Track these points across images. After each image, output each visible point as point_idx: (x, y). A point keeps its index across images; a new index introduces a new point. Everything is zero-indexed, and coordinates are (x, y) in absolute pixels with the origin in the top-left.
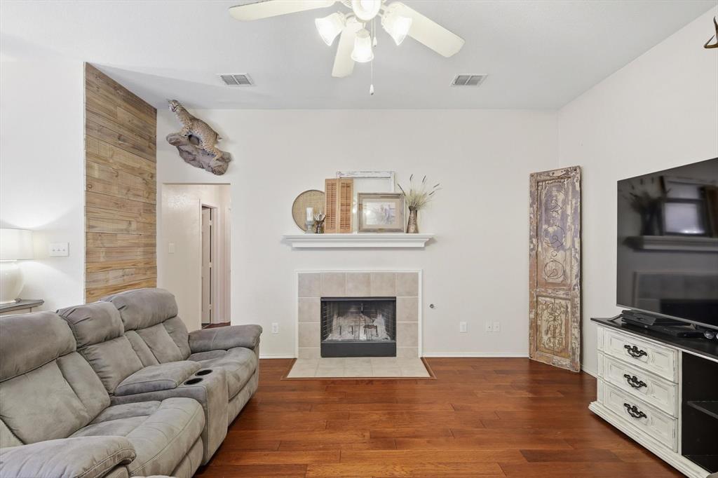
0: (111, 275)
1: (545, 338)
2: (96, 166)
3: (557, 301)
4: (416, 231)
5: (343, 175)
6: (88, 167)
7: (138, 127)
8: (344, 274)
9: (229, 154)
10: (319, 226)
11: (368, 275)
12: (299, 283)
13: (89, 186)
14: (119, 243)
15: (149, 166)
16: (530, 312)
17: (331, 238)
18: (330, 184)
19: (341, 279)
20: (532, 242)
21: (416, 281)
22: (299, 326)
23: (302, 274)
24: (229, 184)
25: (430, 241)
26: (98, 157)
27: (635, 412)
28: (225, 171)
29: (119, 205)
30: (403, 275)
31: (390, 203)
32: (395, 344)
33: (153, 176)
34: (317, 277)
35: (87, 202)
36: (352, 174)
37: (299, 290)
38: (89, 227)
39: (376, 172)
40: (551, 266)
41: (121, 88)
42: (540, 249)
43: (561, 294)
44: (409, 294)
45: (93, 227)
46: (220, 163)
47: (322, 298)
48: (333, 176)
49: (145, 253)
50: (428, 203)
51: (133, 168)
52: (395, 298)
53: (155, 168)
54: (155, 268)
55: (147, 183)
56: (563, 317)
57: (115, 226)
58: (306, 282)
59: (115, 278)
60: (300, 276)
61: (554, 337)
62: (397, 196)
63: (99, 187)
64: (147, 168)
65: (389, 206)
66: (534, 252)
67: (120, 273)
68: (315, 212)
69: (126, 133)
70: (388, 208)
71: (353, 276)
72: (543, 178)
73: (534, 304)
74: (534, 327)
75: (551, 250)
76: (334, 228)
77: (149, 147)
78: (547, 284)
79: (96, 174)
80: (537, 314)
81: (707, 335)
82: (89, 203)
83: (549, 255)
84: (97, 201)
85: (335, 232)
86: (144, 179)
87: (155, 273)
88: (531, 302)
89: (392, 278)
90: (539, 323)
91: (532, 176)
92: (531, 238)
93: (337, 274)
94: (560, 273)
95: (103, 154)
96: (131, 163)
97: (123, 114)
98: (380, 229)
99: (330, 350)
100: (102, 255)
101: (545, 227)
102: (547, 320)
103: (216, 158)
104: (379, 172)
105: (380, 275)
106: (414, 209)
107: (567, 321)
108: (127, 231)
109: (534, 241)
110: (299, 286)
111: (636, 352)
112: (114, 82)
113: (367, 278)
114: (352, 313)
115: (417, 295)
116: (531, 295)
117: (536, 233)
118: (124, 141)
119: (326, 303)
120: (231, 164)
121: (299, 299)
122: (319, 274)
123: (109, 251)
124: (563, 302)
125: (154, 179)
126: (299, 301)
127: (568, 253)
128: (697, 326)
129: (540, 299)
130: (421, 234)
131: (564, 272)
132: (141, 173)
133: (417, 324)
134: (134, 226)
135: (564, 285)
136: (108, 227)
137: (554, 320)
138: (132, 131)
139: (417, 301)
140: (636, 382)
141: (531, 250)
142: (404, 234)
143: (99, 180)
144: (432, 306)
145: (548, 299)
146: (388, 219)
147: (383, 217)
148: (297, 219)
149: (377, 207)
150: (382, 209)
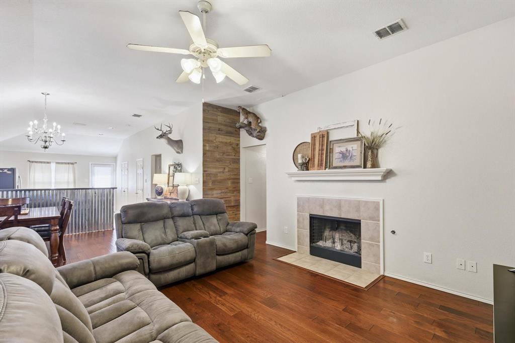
0: (215, 192)
2: (207, 145)
5: (321, 129)
6: (204, 146)
7: (229, 122)
8: (323, 199)
9: (266, 128)
10: (305, 166)
11: (340, 201)
12: (298, 203)
13: (204, 154)
14: (219, 178)
15: (235, 140)
17: (314, 173)
18: (314, 137)
19: (322, 202)
21: (377, 209)
22: (298, 231)
23: (299, 197)
24: (265, 144)
25: (389, 174)
26: (208, 141)
28: (264, 138)
29: (219, 160)
30: (366, 202)
31: (352, 146)
32: (360, 258)
33: (238, 145)
34: (308, 200)
35: (203, 161)
36: (327, 127)
37: (298, 208)
38: (204, 171)
39: (343, 123)
41: (220, 107)
44: (371, 218)
45: (206, 171)
46: (259, 134)
47: (311, 215)
48: (316, 131)
49: (233, 183)
50: (388, 142)
51: (226, 143)
52: (360, 220)
53: (239, 141)
54: (240, 190)
55: (234, 149)
57: (217, 170)
58: (302, 203)
59: (217, 194)
60: (298, 199)
63: (209, 154)
64: (234, 141)
65: (352, 148)
67: (219, 191)
68: (303, 157)
69: (222, 127)
70: (351, 149)
71: (330, 201)
76: (315, 167)
77: (236, 131)
79: (207, 148)
82: (204, 161)
84: (208, 160)
85: (314, 170)
86: (233, 147)
87: (239, 193)
89: (358, 205)
93: (319, 199)
95: (211, 139)
96: (225, 140)
97: (221, 118)
98: (344, 166)
99: (316, 251)
100: (210, 183)
103: (258, 131)
104: (345, 123)
105: (349, 202)
106: (370, 148)
108: (223, 172)
110: (298, 205)
112: (216, 106)
113: (339, 204)
114: (342, 229)
115: (379, 221)
118: (221, 131)
119: (313, 219)
120: (267, 133)
121: (298, 214)
122: (309, 198)
123: (214, 182)
125: (238, 146)
132: (231, 144)
133: (379, 245)
134: (227, 170)
136: (214, 171)
138: (226, 125)
139: (379, 226)
142: (361, 169)
143: (208, 151)
144: (393, 232)
146: (351, 158)
147: (347, 157)
148: (295, 161)
149: (343, 149)
150: (347, 150)
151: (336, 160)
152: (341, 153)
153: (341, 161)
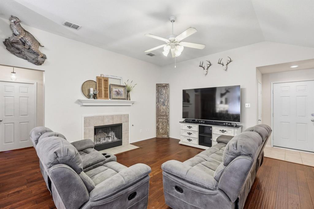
1: (161, 130)
3: (164, 120)
4: (130, 100)
5: (104, 76)
8: (104, 116)
10: (95, 96)
11: (113, 115)
12: (84, 121)
16: (157, 124)
17: (99, 101)
18: (99, 79)
20: (157, 104)
21: (128, 117)
23: (85, 117)
27: (190, 140)
30: (124, 115)
31: (121, 89)
32: (122, 141)
34: (92, 118)
36: (108, 76)
37: (84, 124)
39: (116, 77)
40: (162, 110)
42: (159, 106)
43: (165, 118)
44: (126, 122)
47: (94, 127)
48: (100, 76)
50: (132, 90)
52: (122, 124)
56: (165, 124)
58: (87, 120)
60: (85, 118)
61: (163, 130)
62: (124, 87)
66: (158, 106)
70: (121, 91)
72: (160, 85)
73: (157, 122)
74: (158, 128)
75: (162, 106)
76: (102, 97)
78: (161, 115)
80: (158, 124)
81: (200, 122)
83: (162, 107)
85: (102, 99)
88: (157, 121)
89: (120, 116)
90: (159, 127)
91: (157, 84)
92: (157, 102)
93: (101, 116)
94: (164, 112)
98: (118, 98)
101: (160, 99)
102: (161, 126)
103: (40, 56)
105: (117, 116)
106: (128, 91)
107: (166, 125)
109: (158, 103)
110: (84, 123)
111: (190, 127)
113: (112, 117)
115: (129, 122)
116: (157, 119)
117: (158, 101)
121: (84, 128)
124: (165, 120)
126: (84, 130)
127: (166, 107)
128: (197, 120)
129: (159, 120)
130: (131, 100)
131: (165, 112)
133: (128, 132)
135: (165, 115)
137: (163, 125)
139: (129, 124)
140: (190, 134)
141: (157, 106)
142: (126, 101)
144: (133, 125)
145: (161, 120)
146: (121, 94)
147: (119, 94)
148: (84, 92)
149: (117, 90)
150: (119, 91)
151: (114, 95)
152: (116, 91)
153: (116, 96)
